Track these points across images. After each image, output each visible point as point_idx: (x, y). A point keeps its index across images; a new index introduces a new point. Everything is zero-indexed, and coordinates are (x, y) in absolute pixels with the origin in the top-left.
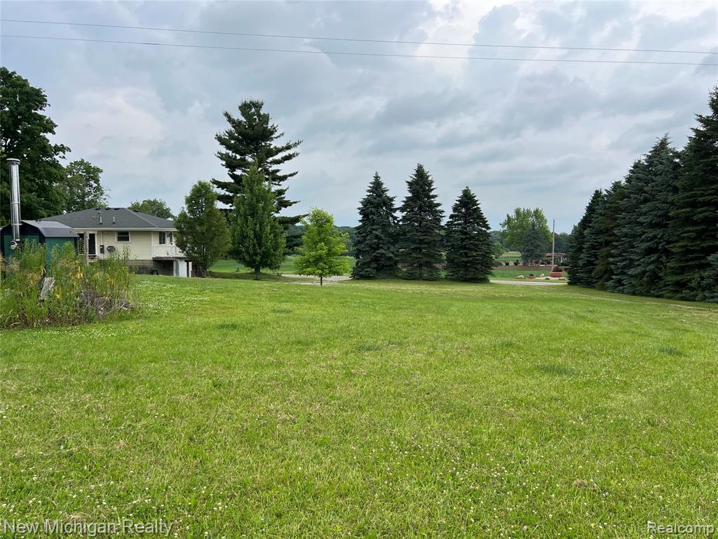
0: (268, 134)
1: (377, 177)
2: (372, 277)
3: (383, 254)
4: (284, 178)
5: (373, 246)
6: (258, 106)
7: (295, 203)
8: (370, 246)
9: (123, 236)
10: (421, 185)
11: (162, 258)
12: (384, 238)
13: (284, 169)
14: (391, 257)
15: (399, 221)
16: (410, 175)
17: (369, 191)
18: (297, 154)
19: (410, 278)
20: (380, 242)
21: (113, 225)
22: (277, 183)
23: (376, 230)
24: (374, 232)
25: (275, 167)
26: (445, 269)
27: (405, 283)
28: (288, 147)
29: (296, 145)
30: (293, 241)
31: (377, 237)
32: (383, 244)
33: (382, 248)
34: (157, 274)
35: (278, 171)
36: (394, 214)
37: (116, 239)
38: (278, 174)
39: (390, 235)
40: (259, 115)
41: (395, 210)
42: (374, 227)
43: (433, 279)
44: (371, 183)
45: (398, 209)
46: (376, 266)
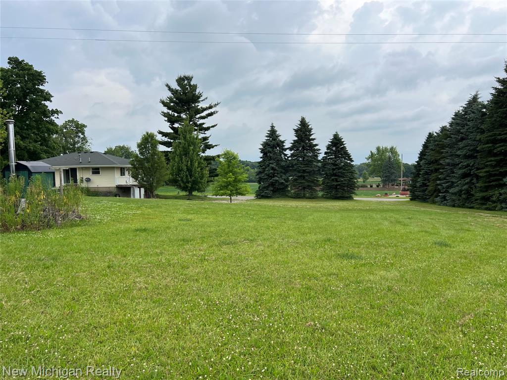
0: (196, 99)
1: (272, 127)
2: (269, 197)
3: (277, 180)
4: (208, 129)
5: (270, 175)
6: (189, 79)
7: (216, 146)
8: (268, 175)
9: (96, 171)
10: (304, 131)
11: (122, 185)
12: (278, 169)
13: (207, 122)
14: (283, 183)
15: (288, 157)
16: (296, 124)
17: (267, 136)
18: (217, 112)
19: (297, 197)
20: (275, 172)
21: (89, 164)
22: (203, 132)
23: (272, 164)
24: (271, 165)
25: (201, 121)
26: (322, 190)
27: (293, 200)
28: (211, 107)
29: (216, 105)
30: (214, 172)
31: (273, 169)
32: (277, 174)
33: (276, 176)
34: (119, 197)
35: (204, 124)
36: (285, 152)
37: (91, 173)
38: (203, 126)
39: (282, 167)
40: (190, 85)
41: (286, 150)
42: (271, 162)
43: (313, 197)
44: (269, 131)
45: (288, 149)
46: (272, 189)
